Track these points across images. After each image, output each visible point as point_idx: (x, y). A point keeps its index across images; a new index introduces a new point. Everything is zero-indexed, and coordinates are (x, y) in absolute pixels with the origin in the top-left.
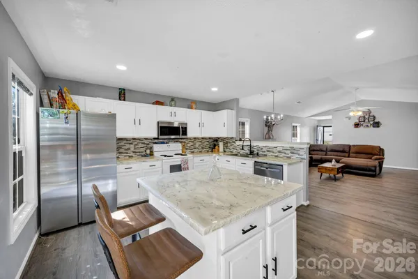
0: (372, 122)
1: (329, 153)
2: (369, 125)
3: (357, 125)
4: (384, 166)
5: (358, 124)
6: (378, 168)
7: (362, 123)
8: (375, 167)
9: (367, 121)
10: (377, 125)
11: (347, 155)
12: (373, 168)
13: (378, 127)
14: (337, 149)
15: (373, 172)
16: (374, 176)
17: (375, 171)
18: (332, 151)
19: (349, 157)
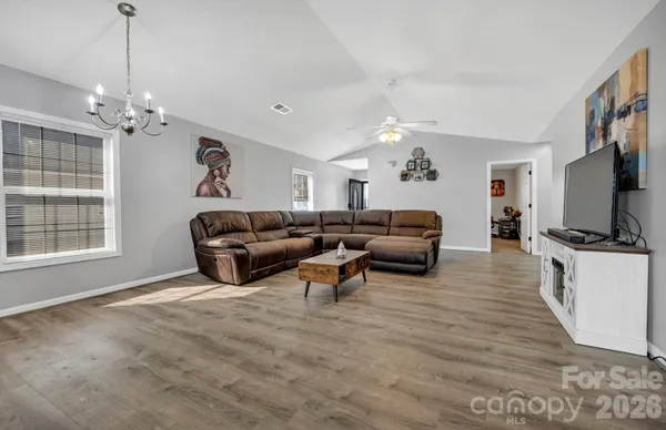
0: (425, 171)
1: (357, 228)
2: (422, 175)
3: (405, 177)
4: (441, 247)
5: (406, 175)
6: (430, 255)
7: (412, 172)
8: (426, 254)
9: (419, 168)
10: (432, 175)
11: (385, 230)
12: (422, 257)
13: (434, 179)
14: (371, 220)
15: (421, 266)
16: (422, 273)
17: (425, 263)
18: (363, 223)
19: (388, 234)
